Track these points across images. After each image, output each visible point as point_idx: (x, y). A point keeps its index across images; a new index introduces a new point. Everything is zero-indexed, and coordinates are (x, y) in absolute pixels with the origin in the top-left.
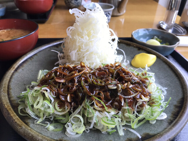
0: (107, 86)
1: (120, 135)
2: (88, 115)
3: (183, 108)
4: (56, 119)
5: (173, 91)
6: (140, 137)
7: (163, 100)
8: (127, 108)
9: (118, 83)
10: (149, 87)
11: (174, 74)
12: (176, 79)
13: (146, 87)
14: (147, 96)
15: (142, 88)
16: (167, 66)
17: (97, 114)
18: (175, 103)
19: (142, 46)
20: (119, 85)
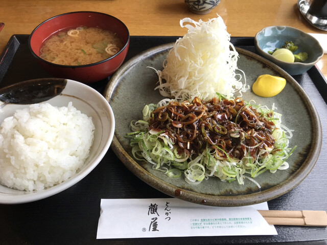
0: (230, 134)
1: (240, 184)
2: (209, 164)
3: (308, 157)
4: (173, 164)
5: (301, 133)
6: (260, 187)
7: (288, 146)
8: (249, 157)
9: (242, 131)
10: (274, 133)
11: (305, 110)
12: (306, 118)
13: (271, 133)
14: (271, 146)
15: (267, 136)
16: (299, 98)
17: (218, 163)
18: (301, 150)
19: (270, 62)
20: (243, 133)
